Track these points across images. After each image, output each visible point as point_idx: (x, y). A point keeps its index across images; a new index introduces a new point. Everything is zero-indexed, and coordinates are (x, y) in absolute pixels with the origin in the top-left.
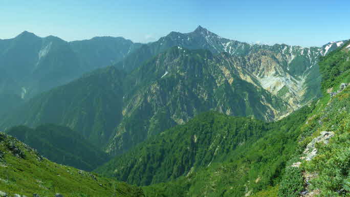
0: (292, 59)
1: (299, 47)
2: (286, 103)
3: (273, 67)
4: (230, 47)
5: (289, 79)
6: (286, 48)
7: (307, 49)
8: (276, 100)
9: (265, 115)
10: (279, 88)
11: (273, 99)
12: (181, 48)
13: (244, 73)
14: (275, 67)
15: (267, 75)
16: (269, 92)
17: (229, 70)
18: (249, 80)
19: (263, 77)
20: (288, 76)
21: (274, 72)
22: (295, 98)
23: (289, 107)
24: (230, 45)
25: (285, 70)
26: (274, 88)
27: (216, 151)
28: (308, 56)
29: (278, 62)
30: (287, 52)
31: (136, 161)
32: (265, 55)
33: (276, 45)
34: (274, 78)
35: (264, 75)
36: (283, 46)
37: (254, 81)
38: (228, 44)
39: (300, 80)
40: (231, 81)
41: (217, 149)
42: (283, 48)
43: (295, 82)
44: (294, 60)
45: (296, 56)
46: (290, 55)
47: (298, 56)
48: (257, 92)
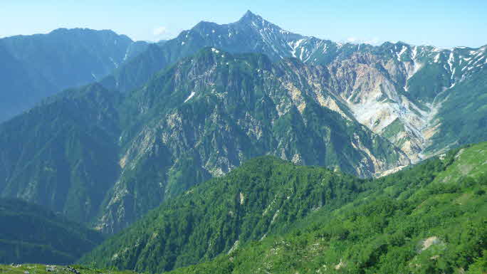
0: (416, 71)
1: (430, 48)
2: (398, 149)
3: (377, 85)
4: (303, 50)
5: (407, 106)
6: (404, 49)
7: (448, 52)
8: (379, 142)
9: (359, 166)
10: (386, 122)
11: (374, 141)
12: (217, 52)
13: (325, 94)
14: (381, 85)
15: (366, 98)
16: (368, 129)
17: (299, 89)
18: (333, 107)
19: (358, 102)
20: (406, 103)
21: (379, 94)
22: (414, 141)
23: (403, 157)
24: (302, 45)
25: (401, 91)
26: (378, 122)
27: (274, 218)
28: (448, 66)
29: (388, 76)
30: (407, 56)
31: (148, 237)
32: (364, 62)
33: (388, 44)
34: (378, 104)
35: (359, 99)
36: (400, 45)
37: (341, 109)
38: (298, 43)
39: (427, 110)
40: (302, 107)
41: (276, 215)
42: (399, 50)
43: (417, 113)
44: (418, 72)
45: (423, 64)
46: (412, 63)
47: (427, 65)
48: (345, 126)
